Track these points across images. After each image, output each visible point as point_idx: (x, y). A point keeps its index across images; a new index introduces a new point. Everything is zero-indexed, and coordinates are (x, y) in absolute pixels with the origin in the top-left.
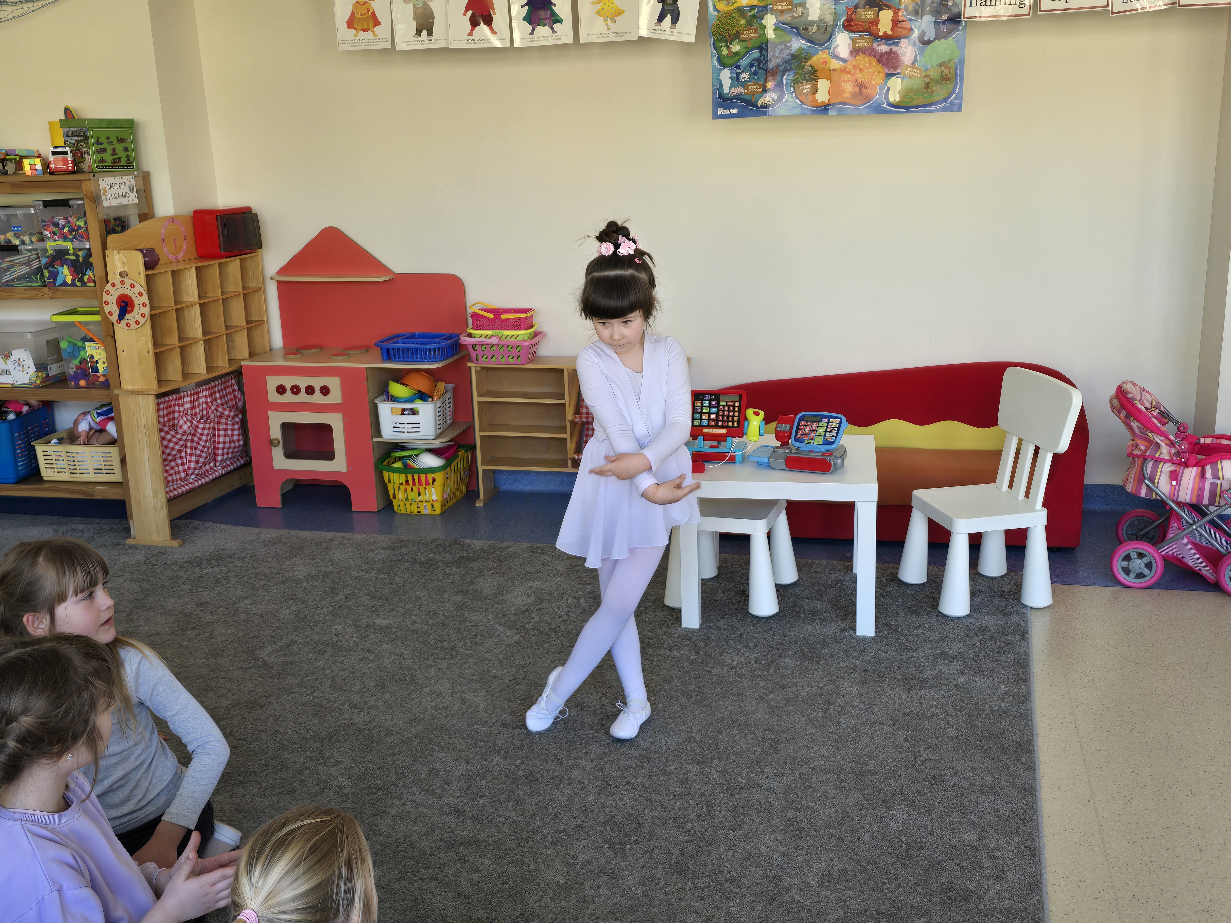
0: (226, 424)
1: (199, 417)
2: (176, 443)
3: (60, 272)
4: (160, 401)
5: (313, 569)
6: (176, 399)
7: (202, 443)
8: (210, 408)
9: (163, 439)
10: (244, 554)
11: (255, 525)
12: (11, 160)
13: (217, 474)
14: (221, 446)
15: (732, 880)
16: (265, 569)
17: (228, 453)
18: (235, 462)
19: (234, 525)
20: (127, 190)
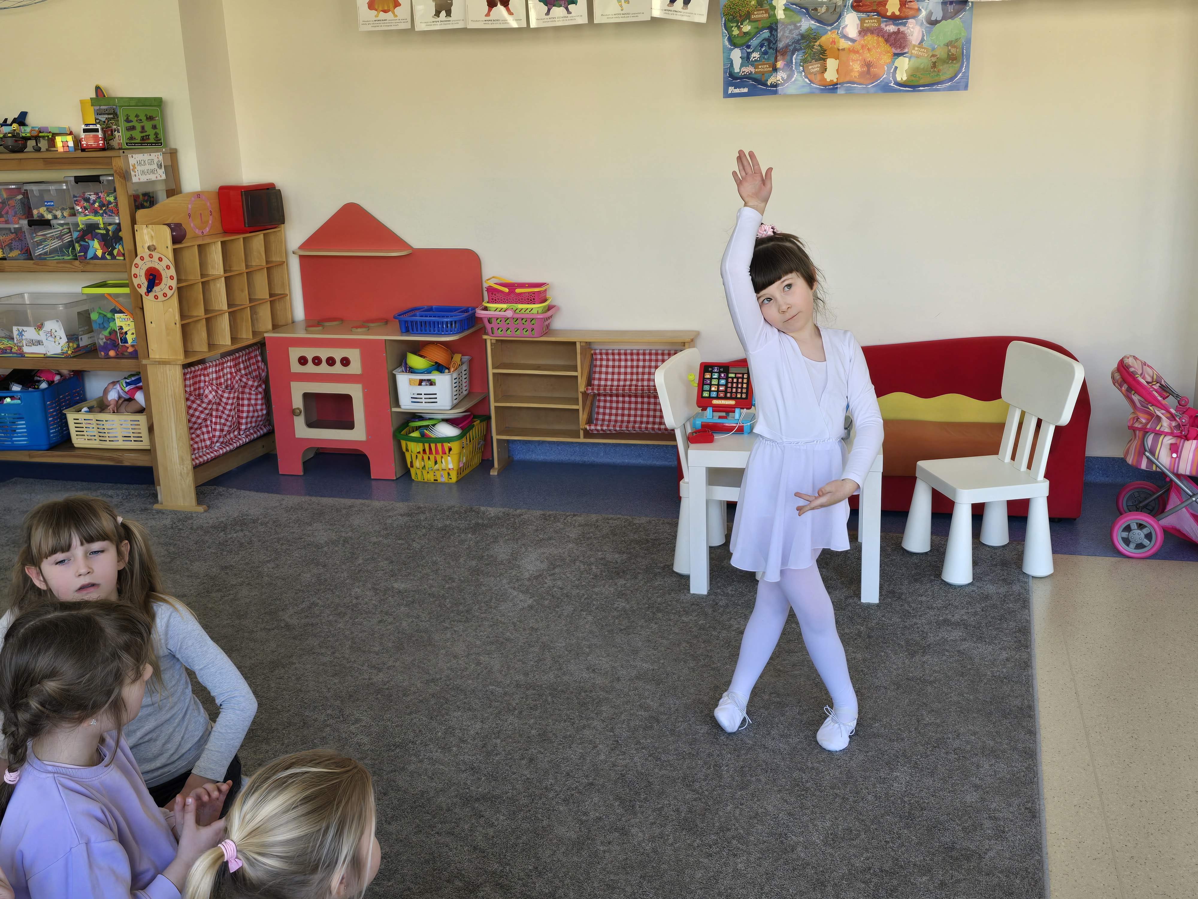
0: (250, 394)
1: (223, 386)
2: (202, 412)
3: (91, 246)
4: (186, 371)
5: (334, 534)
6: (202, 369)
7: (227, 412)
8: (234, 378)
9: (189, 407)
10: (267, 520)
11: (277, 492)
12: (43, 137)
13: (241, 442)
14: (245, 415)
15: (739, 838)
16: (287, 534)
17: (251, 422)
18: (259, 431)
19: (257, 491)
20: (155, 166)
